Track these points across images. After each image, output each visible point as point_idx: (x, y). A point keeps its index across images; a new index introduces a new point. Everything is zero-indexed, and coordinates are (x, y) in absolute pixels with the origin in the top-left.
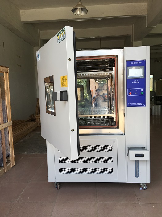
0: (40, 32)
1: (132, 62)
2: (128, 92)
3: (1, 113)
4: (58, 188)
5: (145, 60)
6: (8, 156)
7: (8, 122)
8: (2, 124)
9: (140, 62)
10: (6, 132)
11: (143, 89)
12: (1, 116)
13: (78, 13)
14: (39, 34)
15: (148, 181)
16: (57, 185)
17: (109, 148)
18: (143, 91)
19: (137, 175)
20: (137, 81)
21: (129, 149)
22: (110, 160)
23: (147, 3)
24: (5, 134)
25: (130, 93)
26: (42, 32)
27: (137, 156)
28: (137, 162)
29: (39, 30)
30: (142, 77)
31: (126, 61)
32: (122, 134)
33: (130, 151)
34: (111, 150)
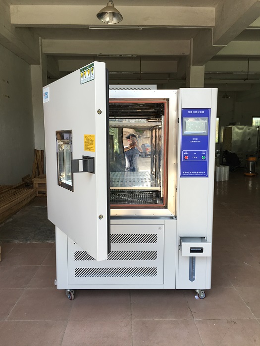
1: (190, 111)
2: (183, 155)
4: (72, 297)
5: (210, 109)
9: (202, 110)
11: (205, 152)
13: (108, 19)
15: (208, 287)
16: (70, 293)
17: (152, 238)
18: (205, 155)
19: (192, 278)
20: (197, 139)
21: (182, 240)
22: (152, 255)
23: (214, 8)
25: (186, 157)
27: (192, 250)
28: (192, 259)
29: (40, 38)
30: (205, 134)
31: (182, 109)
32: (172, 218)
33: (183, 244)
34: (155, 241)
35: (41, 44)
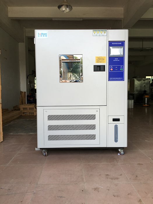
0: (25, 30)
1: (113, 43)
2: (110, 68)
4: (46, 154)
5: (124, 41)
9: (120, 43)
11: (122, 66)
13: (64, 9)
14: (24, 31)
15: (125, 145)
16: (45, 152)
17: (93, 117)
18: (122, 68)
19: (116, 141)
20: (117, 59)
22: (93, 127)
23: (123, 8)
25: (112, 69)
26: (27, 30)
29: (24, 28)
30: (122, 56)
31: (109, 41)
34: (94, 119)
35: (25, 31)
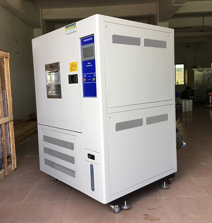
1: (85, 39)
3: (1, 105)
6: (9, 157)
7: (8, 116)
8: (2, 117)
10: (7, 128)
12: (1, 109)
17: (72, 146)
22: (72, 160)
24: (6, 130)
26: (44, 11)
29: (40, 8)
34: (73, 149)
35: (41, 13)
